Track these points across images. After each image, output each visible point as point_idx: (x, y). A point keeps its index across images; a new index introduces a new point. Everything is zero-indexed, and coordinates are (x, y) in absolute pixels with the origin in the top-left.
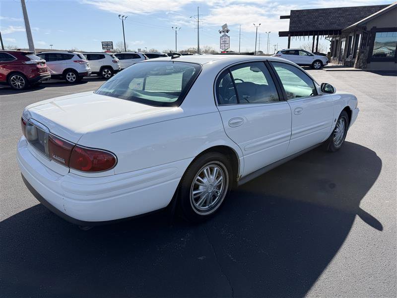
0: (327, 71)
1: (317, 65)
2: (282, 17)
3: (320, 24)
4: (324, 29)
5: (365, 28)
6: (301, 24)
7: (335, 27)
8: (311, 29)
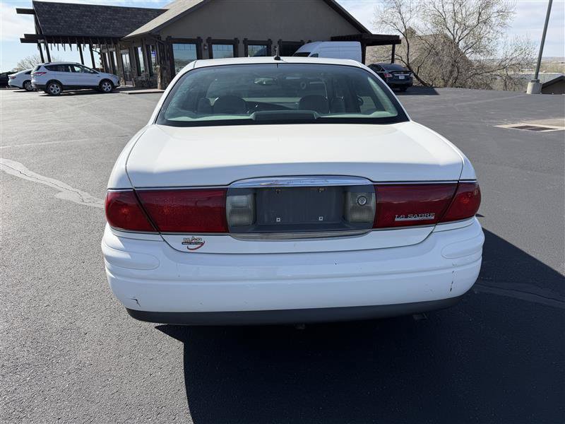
0: (130, 94)
1: (107, 87)
2: (20, 11)
3: (88, 27)
4: (97, 34)
5: (159, 38)
6: (59, 24)
7: (109, 33)
8: (77, 33)
